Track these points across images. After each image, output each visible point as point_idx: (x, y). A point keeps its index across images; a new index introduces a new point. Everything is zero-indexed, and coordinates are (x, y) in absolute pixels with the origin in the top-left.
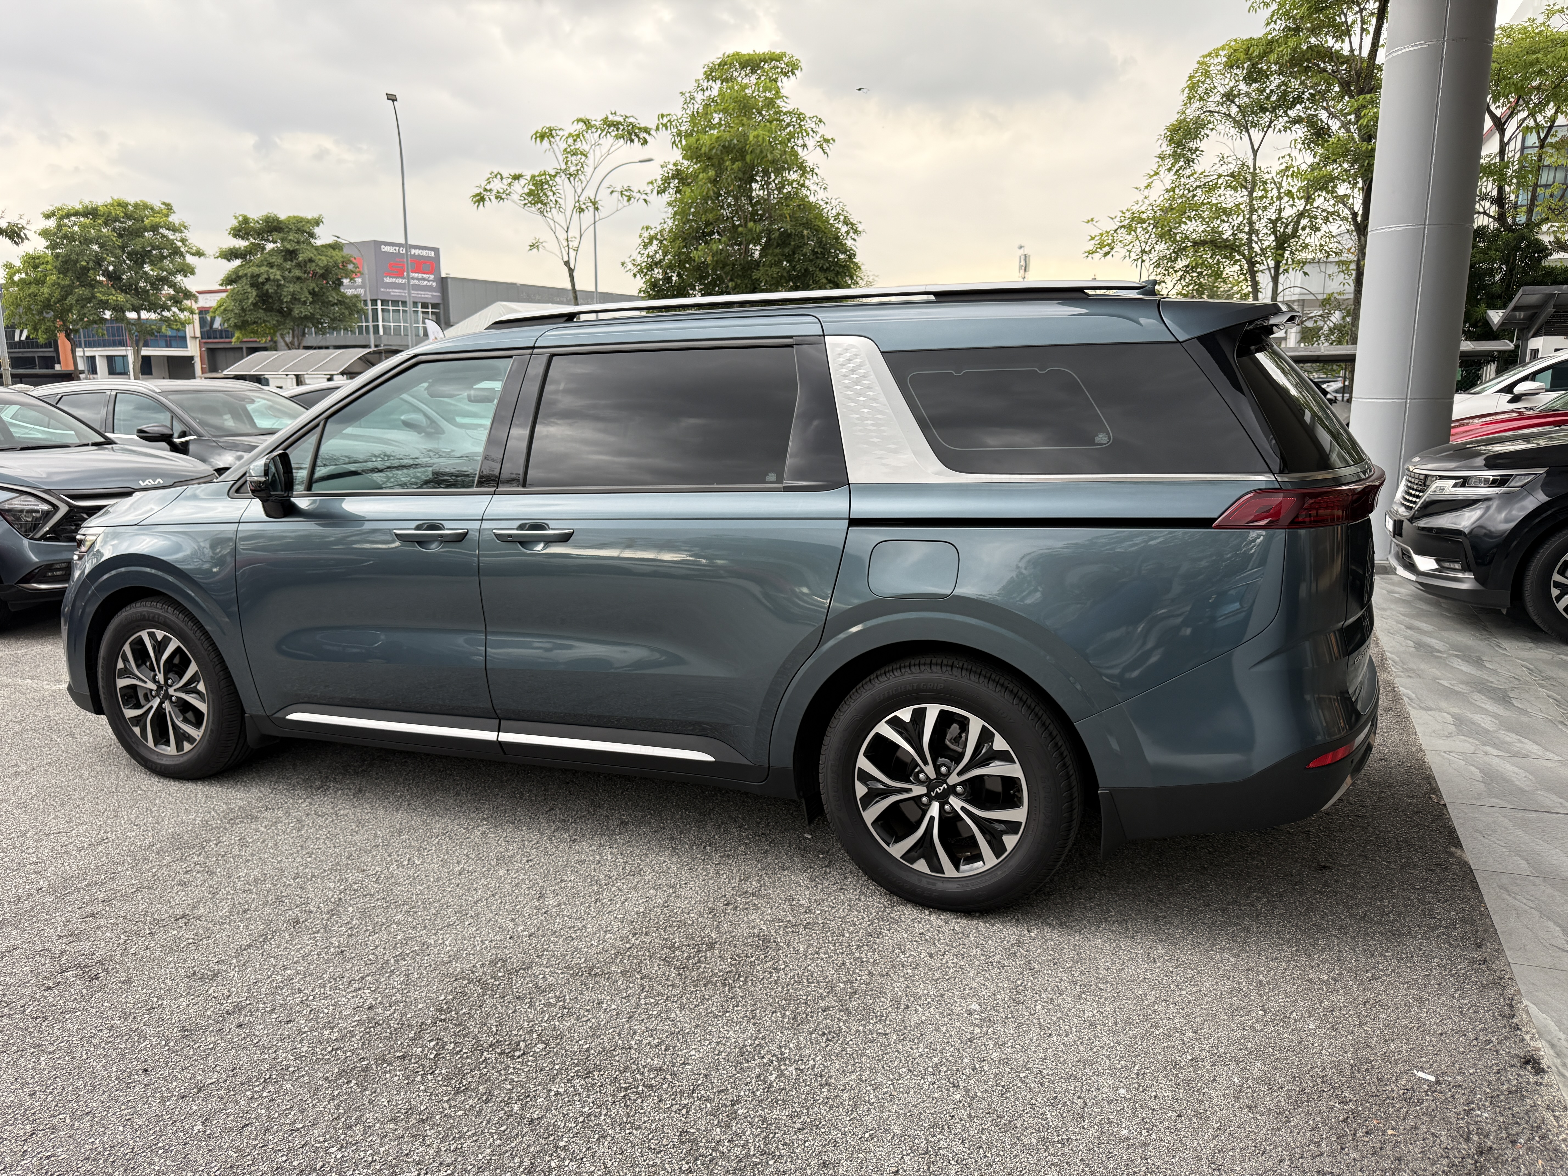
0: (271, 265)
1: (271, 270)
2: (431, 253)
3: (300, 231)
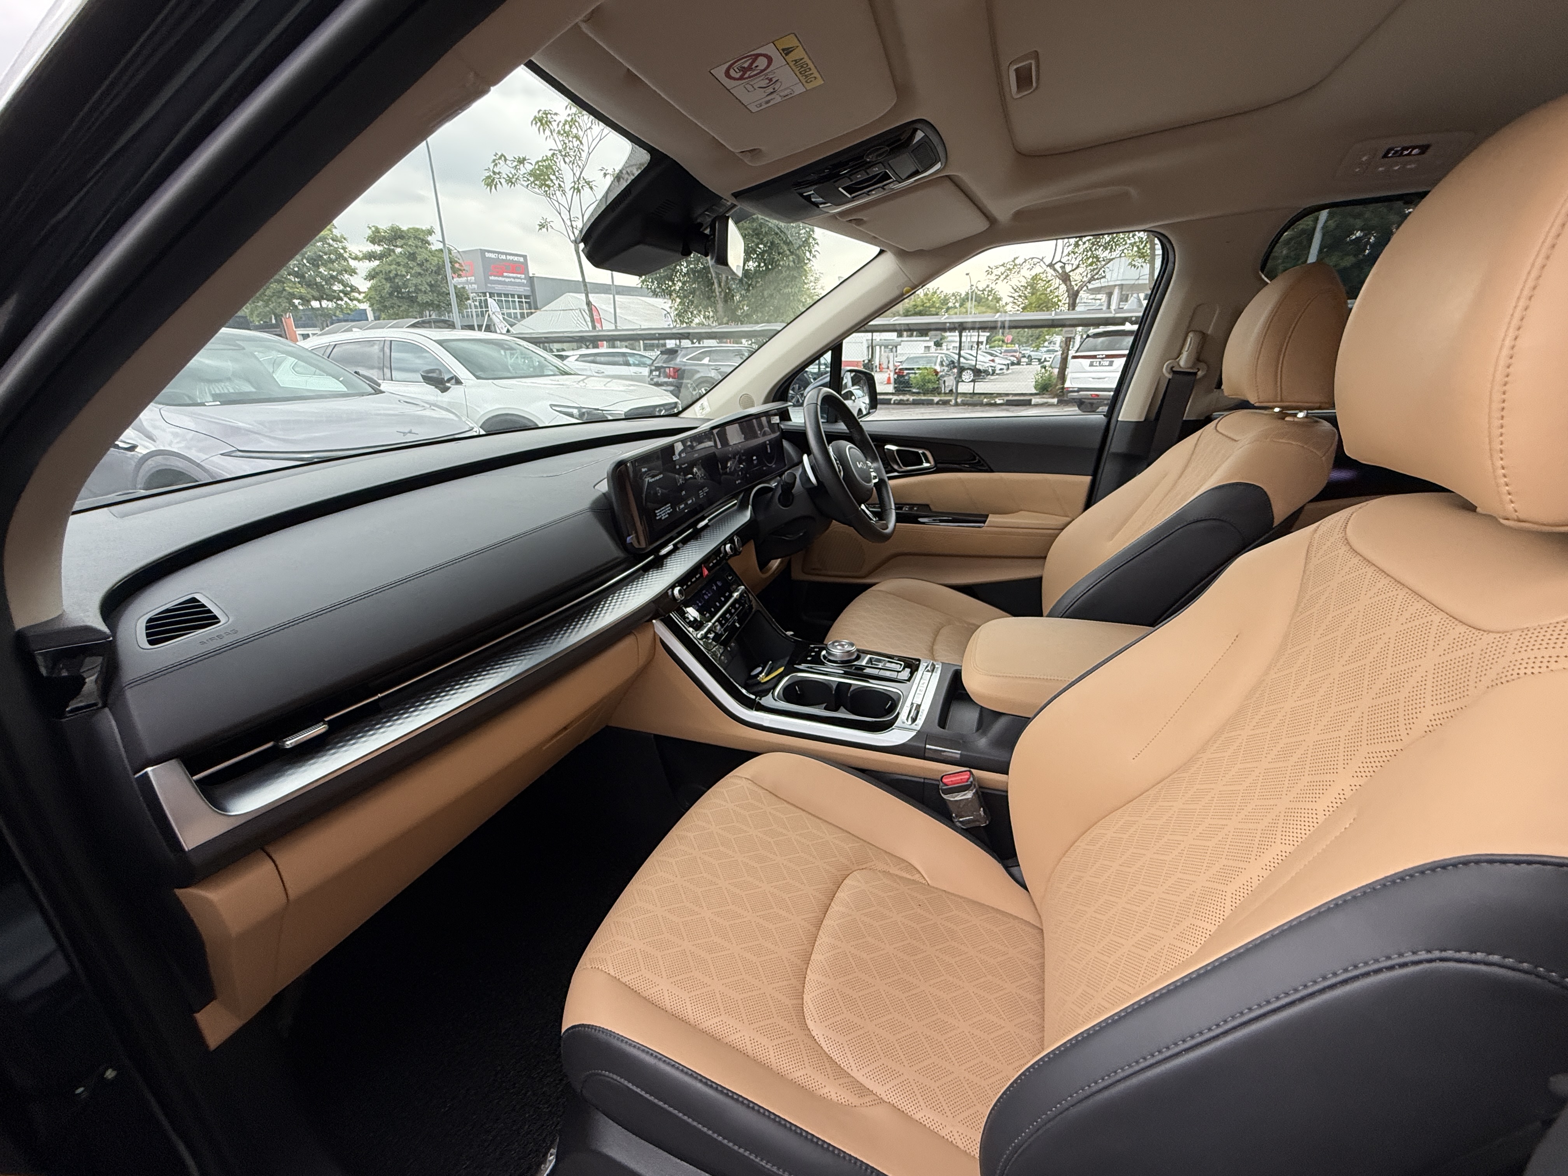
0: (399, 264)
1: (398, 268)
2: (522, 259)
3: (418, 238)
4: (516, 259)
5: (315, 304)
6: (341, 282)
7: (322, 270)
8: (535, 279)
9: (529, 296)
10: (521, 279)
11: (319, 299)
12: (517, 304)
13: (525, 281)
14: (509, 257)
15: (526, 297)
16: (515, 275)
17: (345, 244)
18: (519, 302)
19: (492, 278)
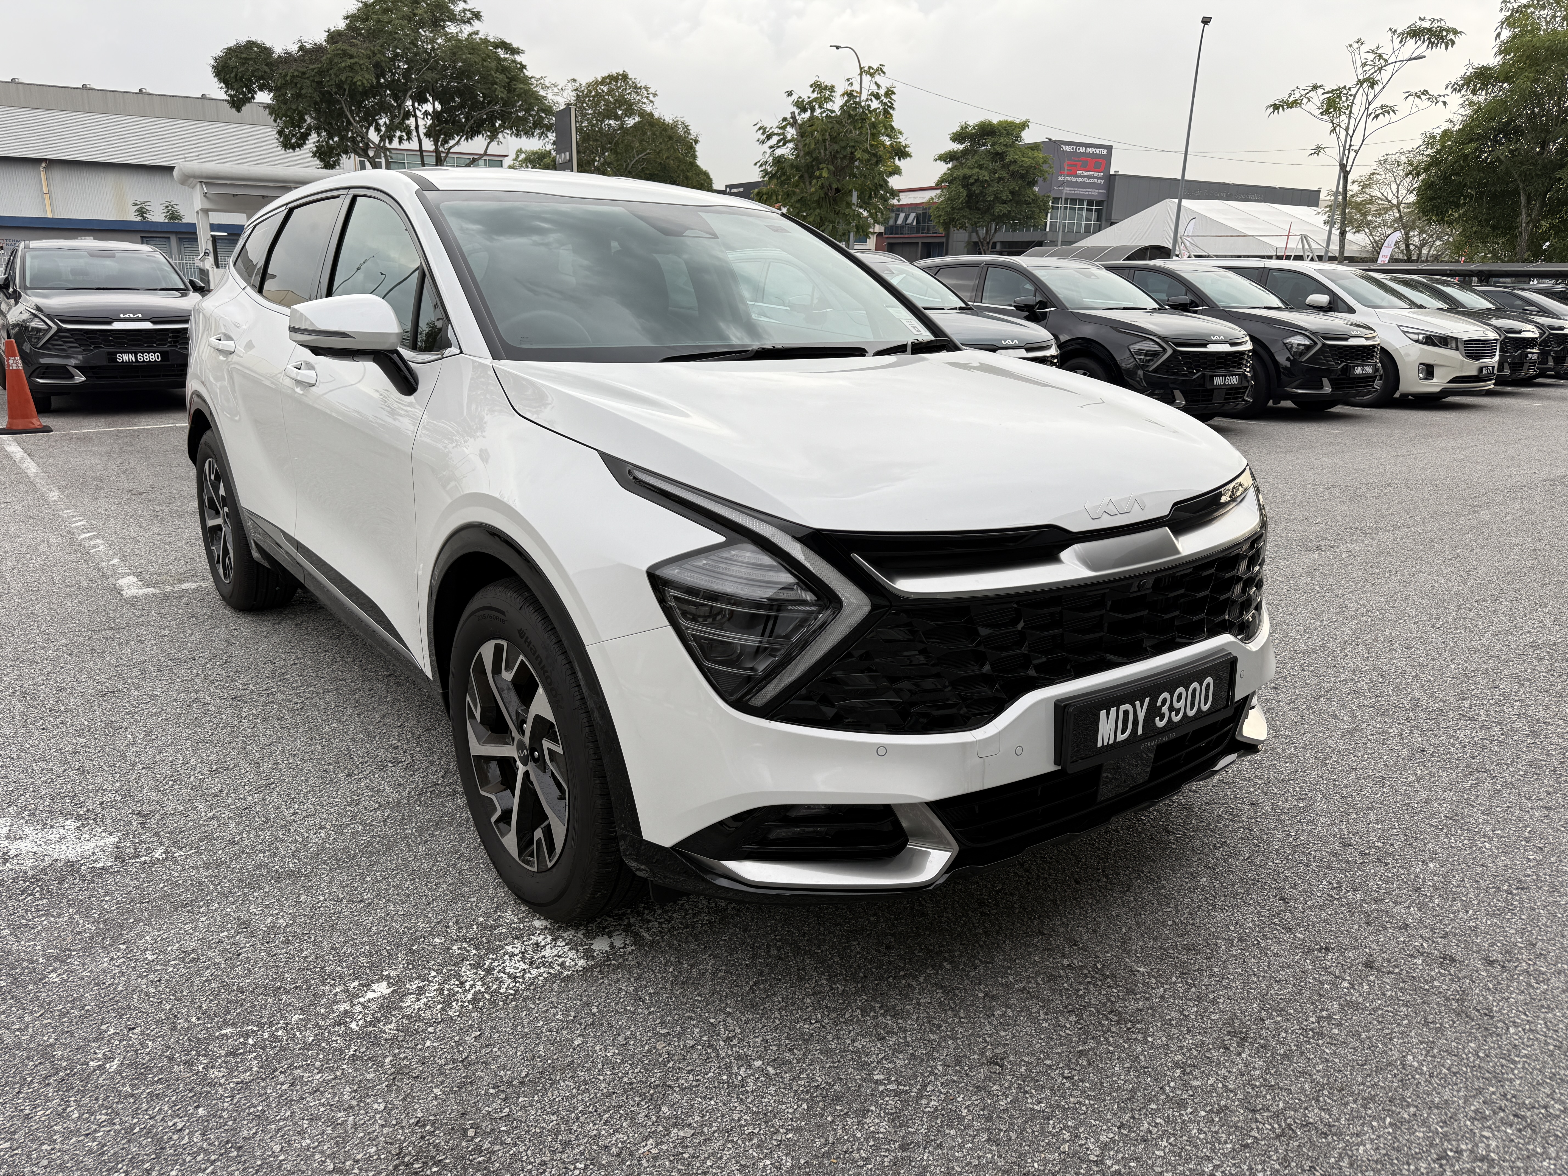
0: (981, 167)
1: (981, 172)
2: (1105, 152)
3: (1009, 134)
4: (1098, 151)
6: (884, 186)
8: (1117, 177)
9: (1103, 201)
10: (1098, 178)
12: (1084, 213)
13: (1102, 181)
14: (1089, 150)
15: (1099, 203)
16: (1091, 173)
17: (901, 139)
18: (1088, 210)
19: (1062, 178)
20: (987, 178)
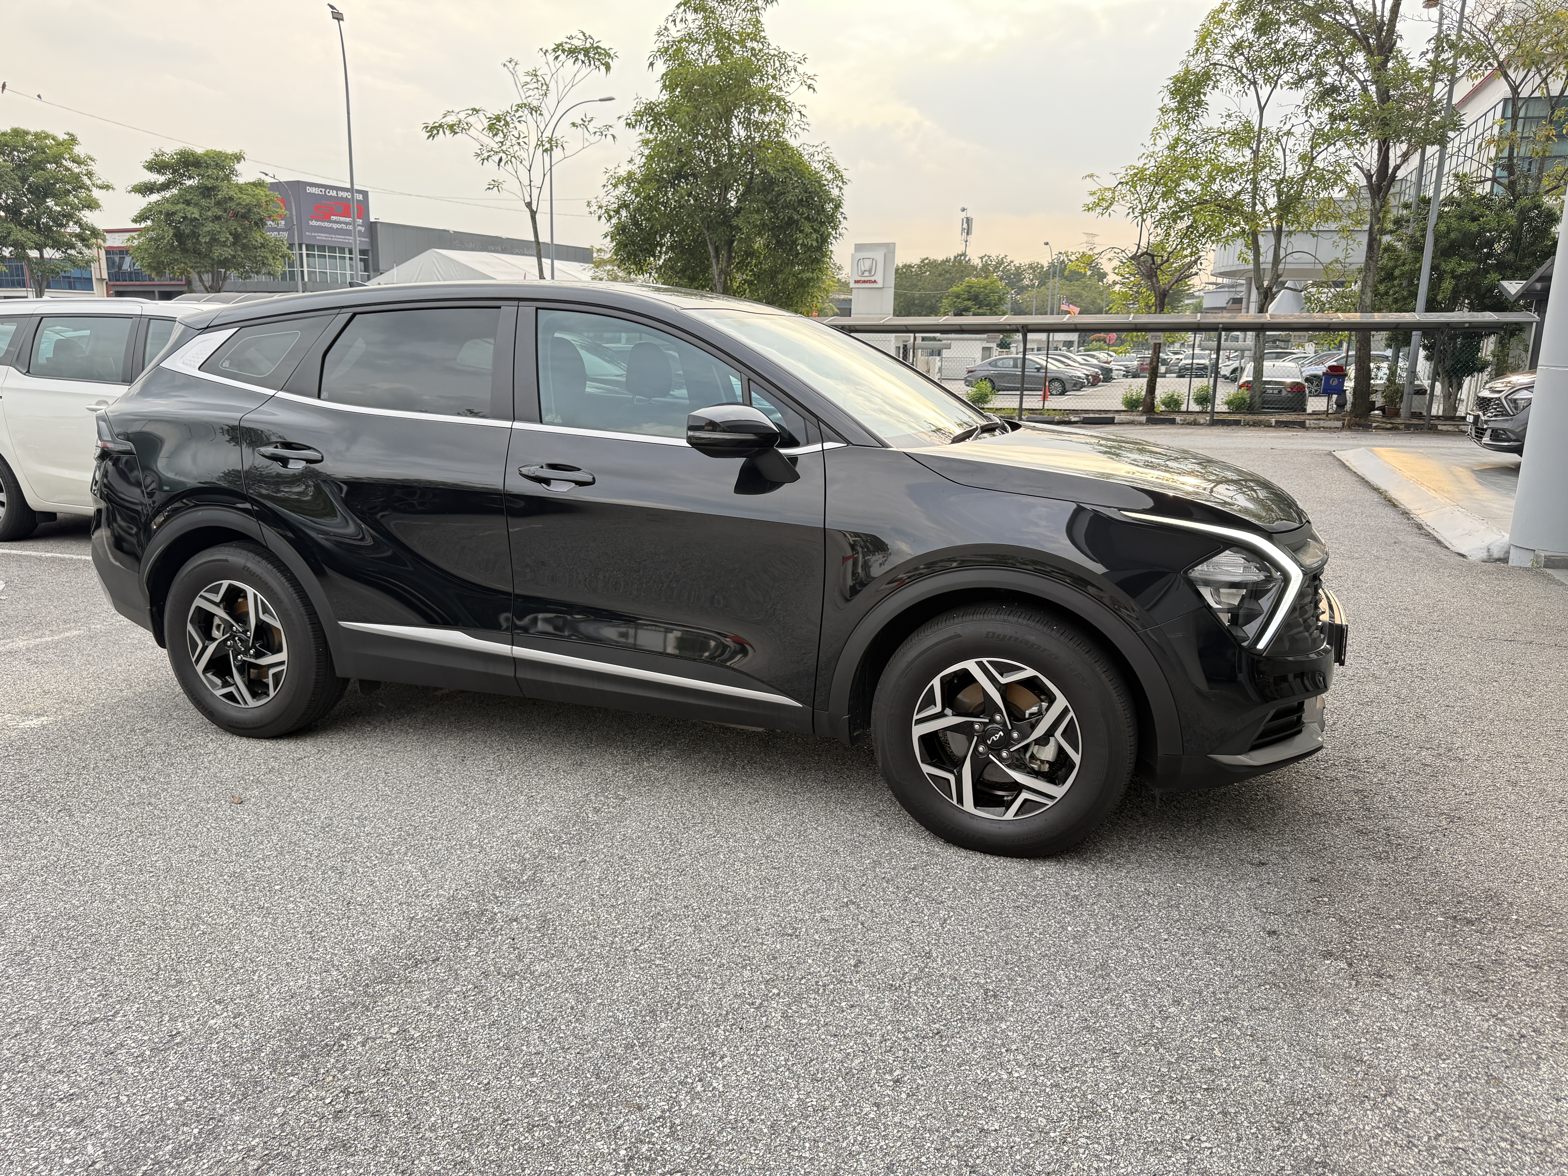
1: (188, 208)
3: (219, 166)
4: (351, 196)
5: (34, 254)
6: (78, 222)
7: (50, 202)
8: (378, 225)
9: (367, 251)
10: (357, 225)
11: (40, 248)
12: (347, 261)
13: (363, 229)
14: (341, 194)
15: (363, 252)
17: (94, 167)
18: (350, 259)
19: (313, 223)
20: (197, 216)
